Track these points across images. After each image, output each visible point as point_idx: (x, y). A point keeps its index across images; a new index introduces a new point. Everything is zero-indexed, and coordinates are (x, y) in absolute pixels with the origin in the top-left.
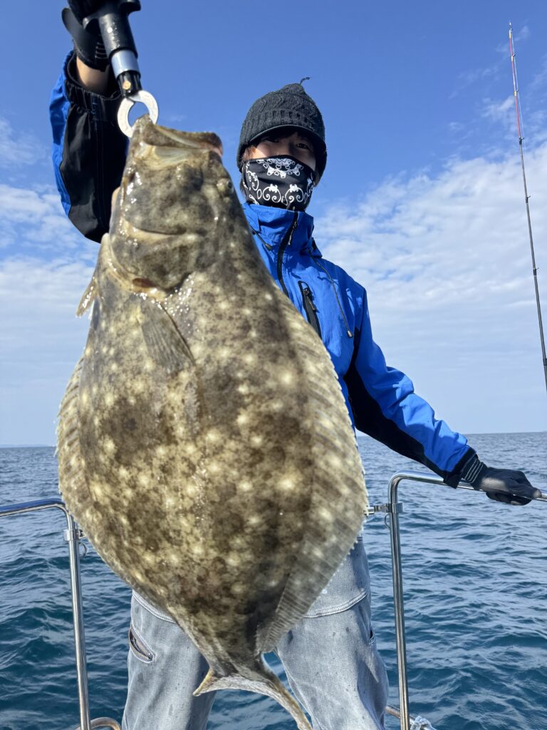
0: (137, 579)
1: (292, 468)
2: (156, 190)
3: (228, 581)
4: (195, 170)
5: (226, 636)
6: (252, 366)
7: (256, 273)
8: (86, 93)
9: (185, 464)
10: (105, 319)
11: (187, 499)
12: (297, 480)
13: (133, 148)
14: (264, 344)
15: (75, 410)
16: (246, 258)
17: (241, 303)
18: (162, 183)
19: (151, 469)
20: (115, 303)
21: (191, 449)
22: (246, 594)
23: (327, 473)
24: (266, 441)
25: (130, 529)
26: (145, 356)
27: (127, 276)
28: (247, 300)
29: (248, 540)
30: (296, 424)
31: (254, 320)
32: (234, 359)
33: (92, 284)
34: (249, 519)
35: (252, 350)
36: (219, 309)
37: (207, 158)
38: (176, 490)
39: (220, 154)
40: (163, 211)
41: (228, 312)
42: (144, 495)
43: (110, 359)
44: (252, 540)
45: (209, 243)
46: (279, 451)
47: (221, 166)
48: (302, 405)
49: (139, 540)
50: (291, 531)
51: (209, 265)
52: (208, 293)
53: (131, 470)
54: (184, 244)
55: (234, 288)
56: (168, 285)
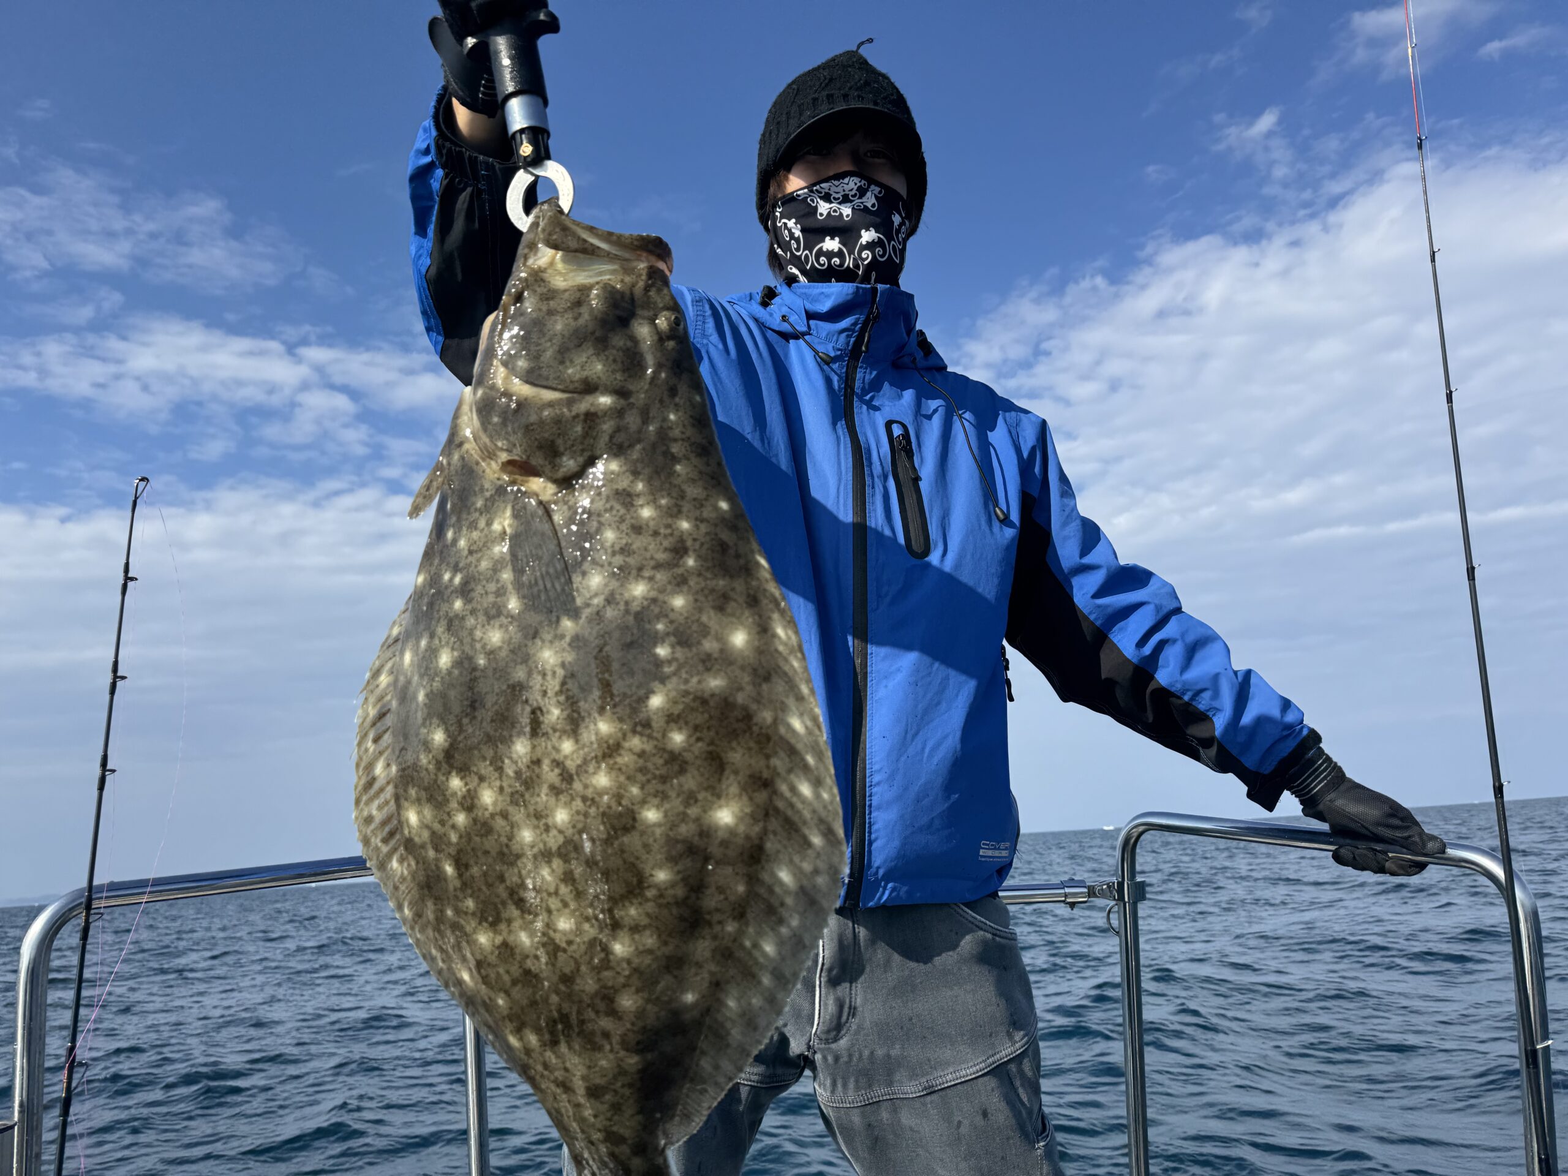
0: (464, 982)
1: (734, 789)
2: (556, 322)
3: (610, 984)
4: (622, 294)
5: (603, 1095)
6: (681, 614)
7: (708, 464)
8: (470, 157)
9: (557, 771)
10: (453, 526)
11: (554, 832)
12: (742, 811)
13: (526, 251)
14: (706, 579)
15: (390, 679)
16: (693, 440)
17: (675, 510)
18: (566, 311)
19: (501, 778)
20: (473, 499)
21: (567, 746)
22: (640, 1014)
23: (792, 806)
24: (693, 739)
25: (458, 884)
26: (510, 587)
27: (495, 455)
28: (686, 507)
29: (650, 911)
30: (748, 717)
31: (695, 540)
32: (654, 600)
33: (439, 467)
34: (654, 873)
35: (685, 588)
36: (638, 518)
37: (644, 277)
38: (538, 816)
39: (667, 273)
40: (563, 354)
41: (652, 523)
42: (485, 824)
43: (452, 592)
44: (657, 910)
45: (635, 411)
46: (713, 759)
47: (665, 291)
48: (760, 685)
49: (470, 904)
50: (726, 899)
51: (631, 446)
52: (624, 490)
53: (468, 779)
54: (592, 410)
55: (667, 485)
56: (561, 473)
